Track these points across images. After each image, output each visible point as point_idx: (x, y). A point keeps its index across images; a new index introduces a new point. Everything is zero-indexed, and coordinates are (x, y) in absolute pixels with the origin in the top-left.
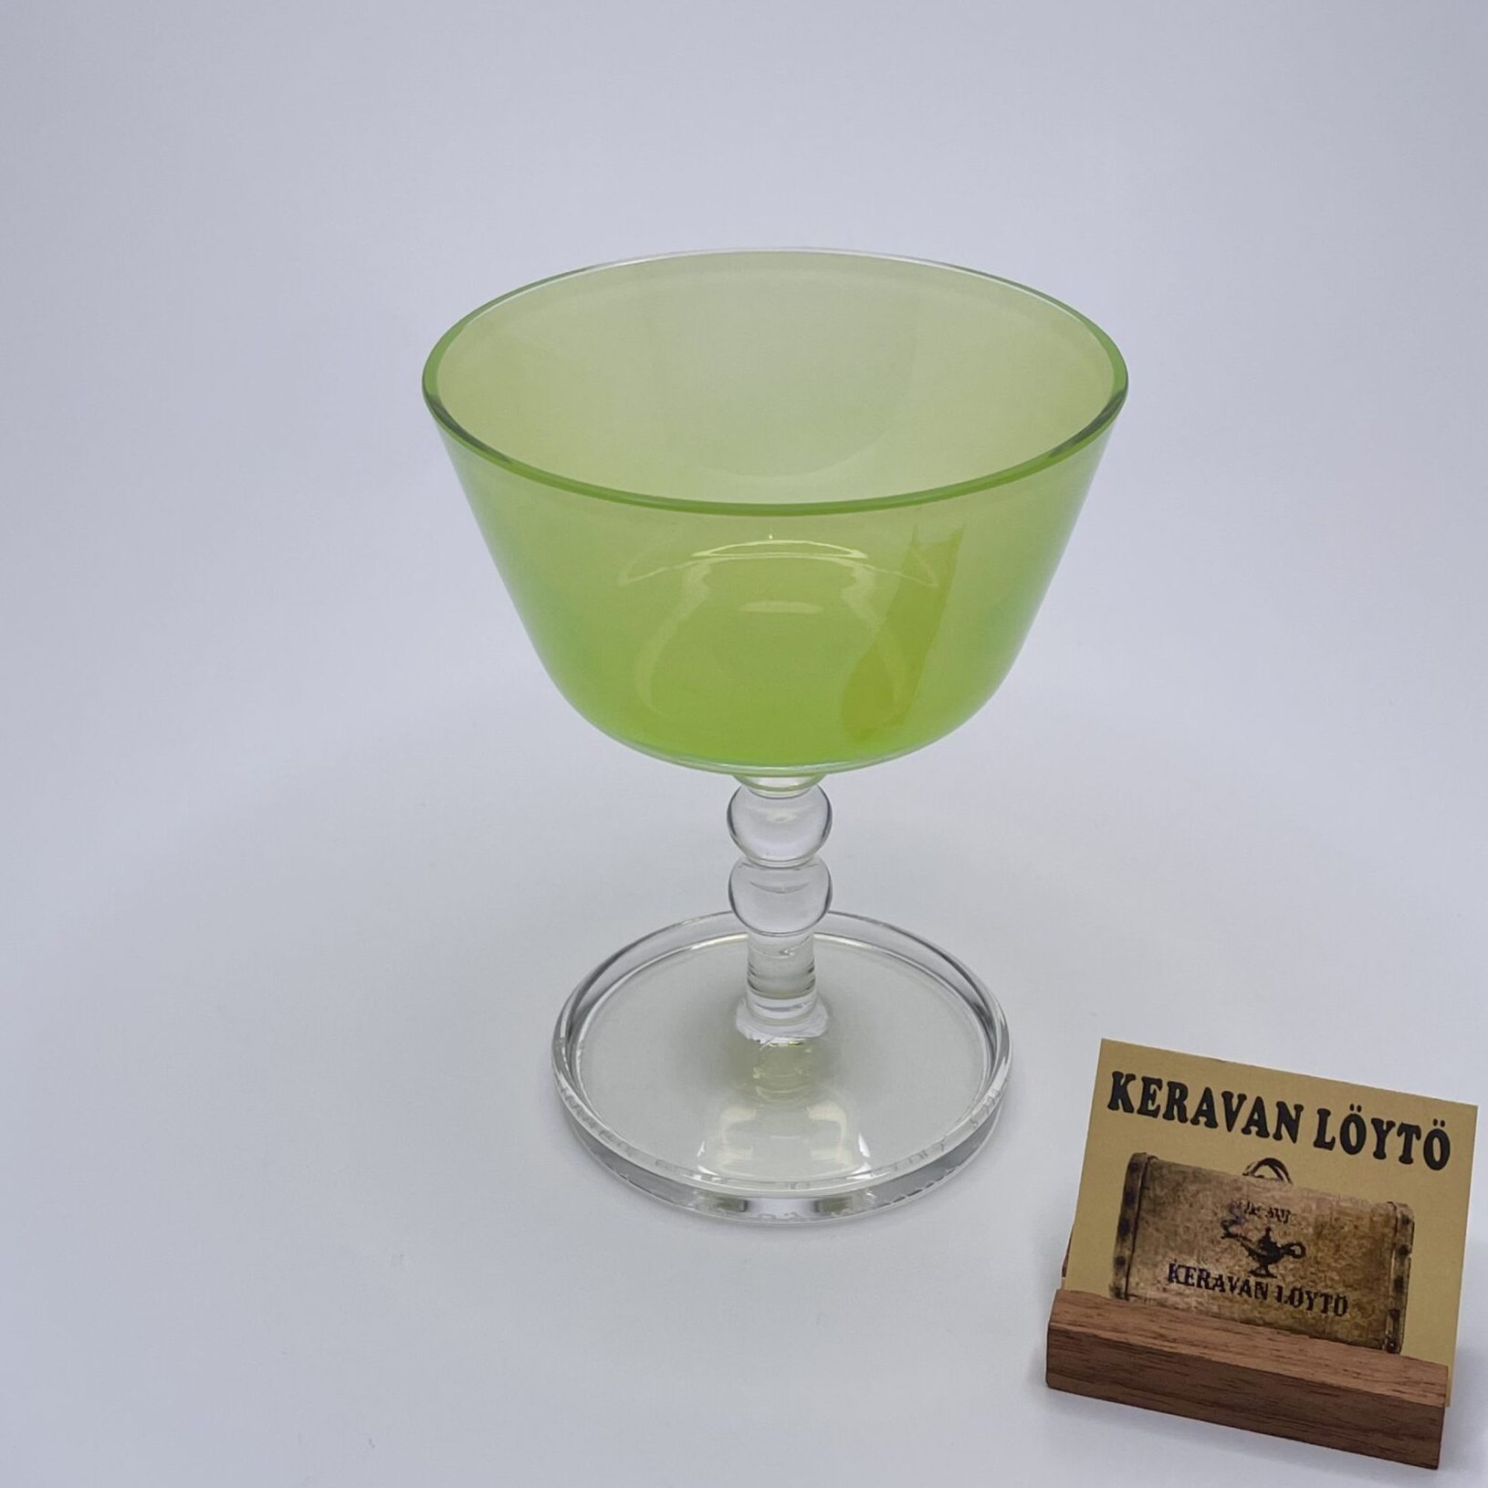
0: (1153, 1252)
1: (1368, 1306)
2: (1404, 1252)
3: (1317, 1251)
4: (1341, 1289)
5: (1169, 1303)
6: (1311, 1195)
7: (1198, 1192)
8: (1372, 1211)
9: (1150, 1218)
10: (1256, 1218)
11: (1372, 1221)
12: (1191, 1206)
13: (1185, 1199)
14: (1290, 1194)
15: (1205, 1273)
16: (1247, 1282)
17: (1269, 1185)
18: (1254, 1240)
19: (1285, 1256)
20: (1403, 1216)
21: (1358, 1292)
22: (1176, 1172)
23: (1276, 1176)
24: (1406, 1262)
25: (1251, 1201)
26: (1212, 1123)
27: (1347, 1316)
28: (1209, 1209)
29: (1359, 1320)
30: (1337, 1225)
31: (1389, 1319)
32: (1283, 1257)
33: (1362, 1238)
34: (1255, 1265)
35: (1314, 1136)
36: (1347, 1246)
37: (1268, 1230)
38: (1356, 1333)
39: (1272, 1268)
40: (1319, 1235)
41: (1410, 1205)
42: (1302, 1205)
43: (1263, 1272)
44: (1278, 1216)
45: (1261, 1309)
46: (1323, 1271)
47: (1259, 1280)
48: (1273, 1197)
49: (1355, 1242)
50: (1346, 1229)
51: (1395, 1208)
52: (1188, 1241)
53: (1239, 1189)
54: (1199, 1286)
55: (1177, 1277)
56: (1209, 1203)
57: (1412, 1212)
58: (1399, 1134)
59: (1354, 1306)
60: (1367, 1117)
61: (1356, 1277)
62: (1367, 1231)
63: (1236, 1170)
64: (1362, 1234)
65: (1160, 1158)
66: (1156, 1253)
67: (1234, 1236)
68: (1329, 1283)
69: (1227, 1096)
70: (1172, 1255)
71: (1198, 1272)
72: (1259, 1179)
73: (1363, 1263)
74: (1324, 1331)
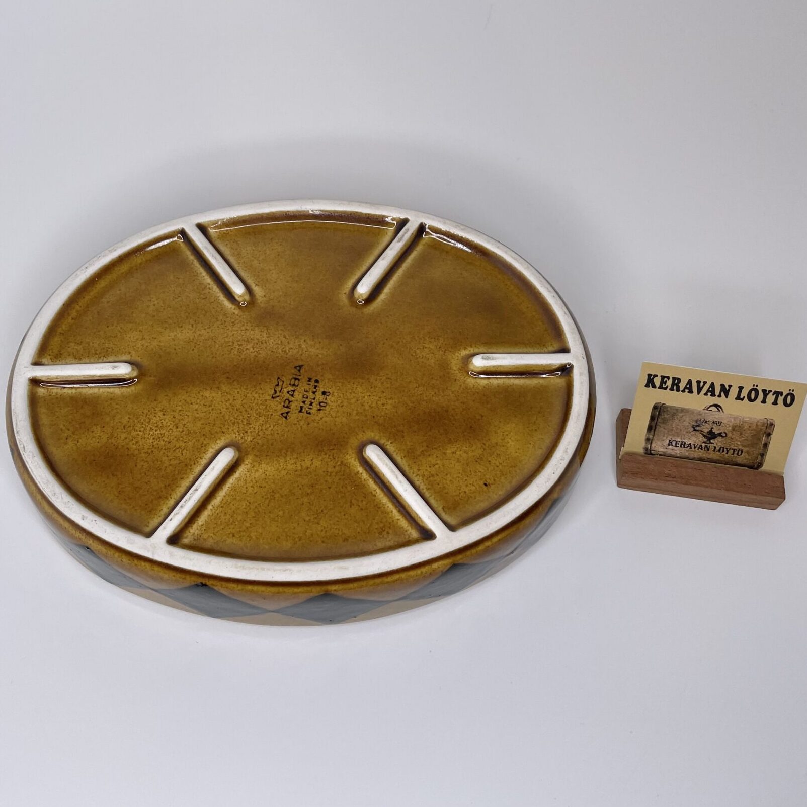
0: (662, 437)
1: (751, 453)
2: (769, 435)
3: (733, 435)
4: (740, 447)
5: (668, 453)
6: (732, 416)
7: (683, 416)
8: (758, 421)
9: (662, 425)
10: (707, 424)
11: (757, 425)
12: (679, 420)
13: (677, 418)
14: (723, 416)
15: (683, 443)
16: (701, 446)
17: (714, 413)
18: (705, 431)
19: (718, 437)
20: (771, 423)
21: (747, 448)
22: (673, 409)
23: (717, 410)
24: (769, 438)
25: (705, 418)
26: (691, 392)
27: (742, 455)
28: (688, 421)
29: (747, 457)
30: (740, 426)
31: (759, 456)
32: (717, 437)
33: (752, 430)
34: (706, 440)
35: (736, 397)
36: (745, 433)
37: (712, 428)
38: (745, 461)
39: (712, 441)
40: (733, 429)
41: (775, 419)
42: (728, 420)
43: (708, 442)
44: (717, 424)
45: (707, 454)
46: (734, 442)
47: (706, 445)
48: (715, 417)
49: (749, 432)
50: (746, 427)
51: (768, 420)
52: (677, 433)
53: (700, 415)
54: (681, 447)
55: (672, 444)
56: (687, 419)
57: (774, 421)
58: (773, 395)
59: (745, 453)
60: (760, 389)
61: (749, 443)
62: (754, 427)
63: (700, 407)
64: (751, 428)
65: (667, 404)
66: (664, 436)
67: (698, 431)
68: (735, 445)
69: (698, 382)
70: (671, 437)
71: (681, 442)
72: (711, 411)
73: (750, 438)
74: (732, 461)
